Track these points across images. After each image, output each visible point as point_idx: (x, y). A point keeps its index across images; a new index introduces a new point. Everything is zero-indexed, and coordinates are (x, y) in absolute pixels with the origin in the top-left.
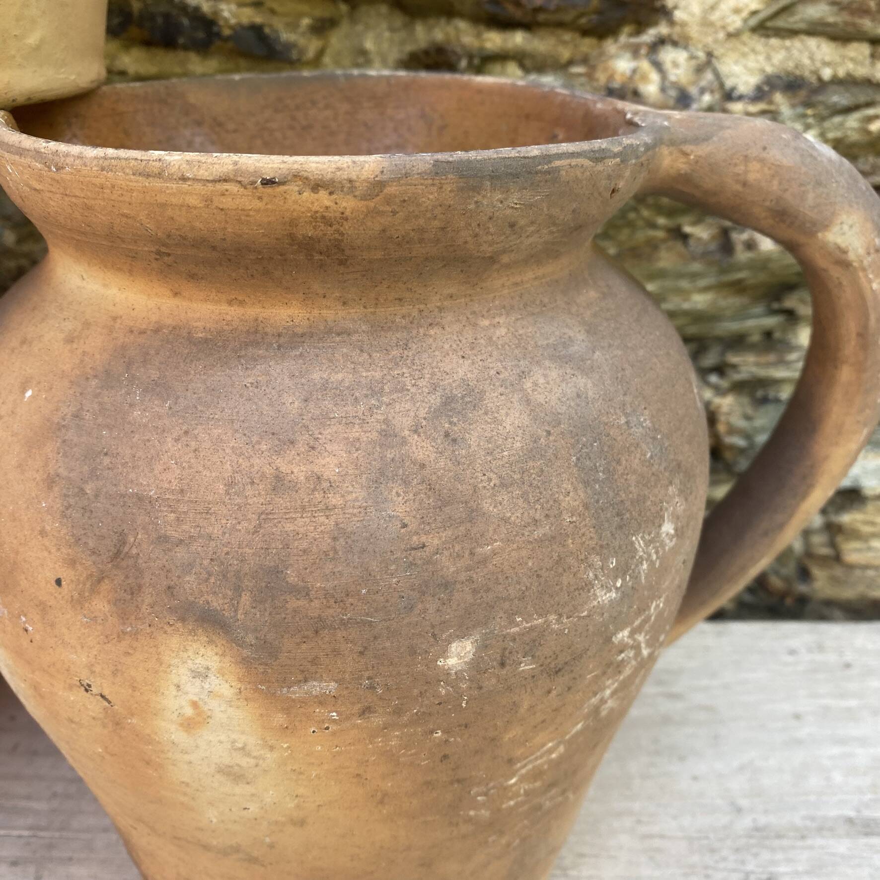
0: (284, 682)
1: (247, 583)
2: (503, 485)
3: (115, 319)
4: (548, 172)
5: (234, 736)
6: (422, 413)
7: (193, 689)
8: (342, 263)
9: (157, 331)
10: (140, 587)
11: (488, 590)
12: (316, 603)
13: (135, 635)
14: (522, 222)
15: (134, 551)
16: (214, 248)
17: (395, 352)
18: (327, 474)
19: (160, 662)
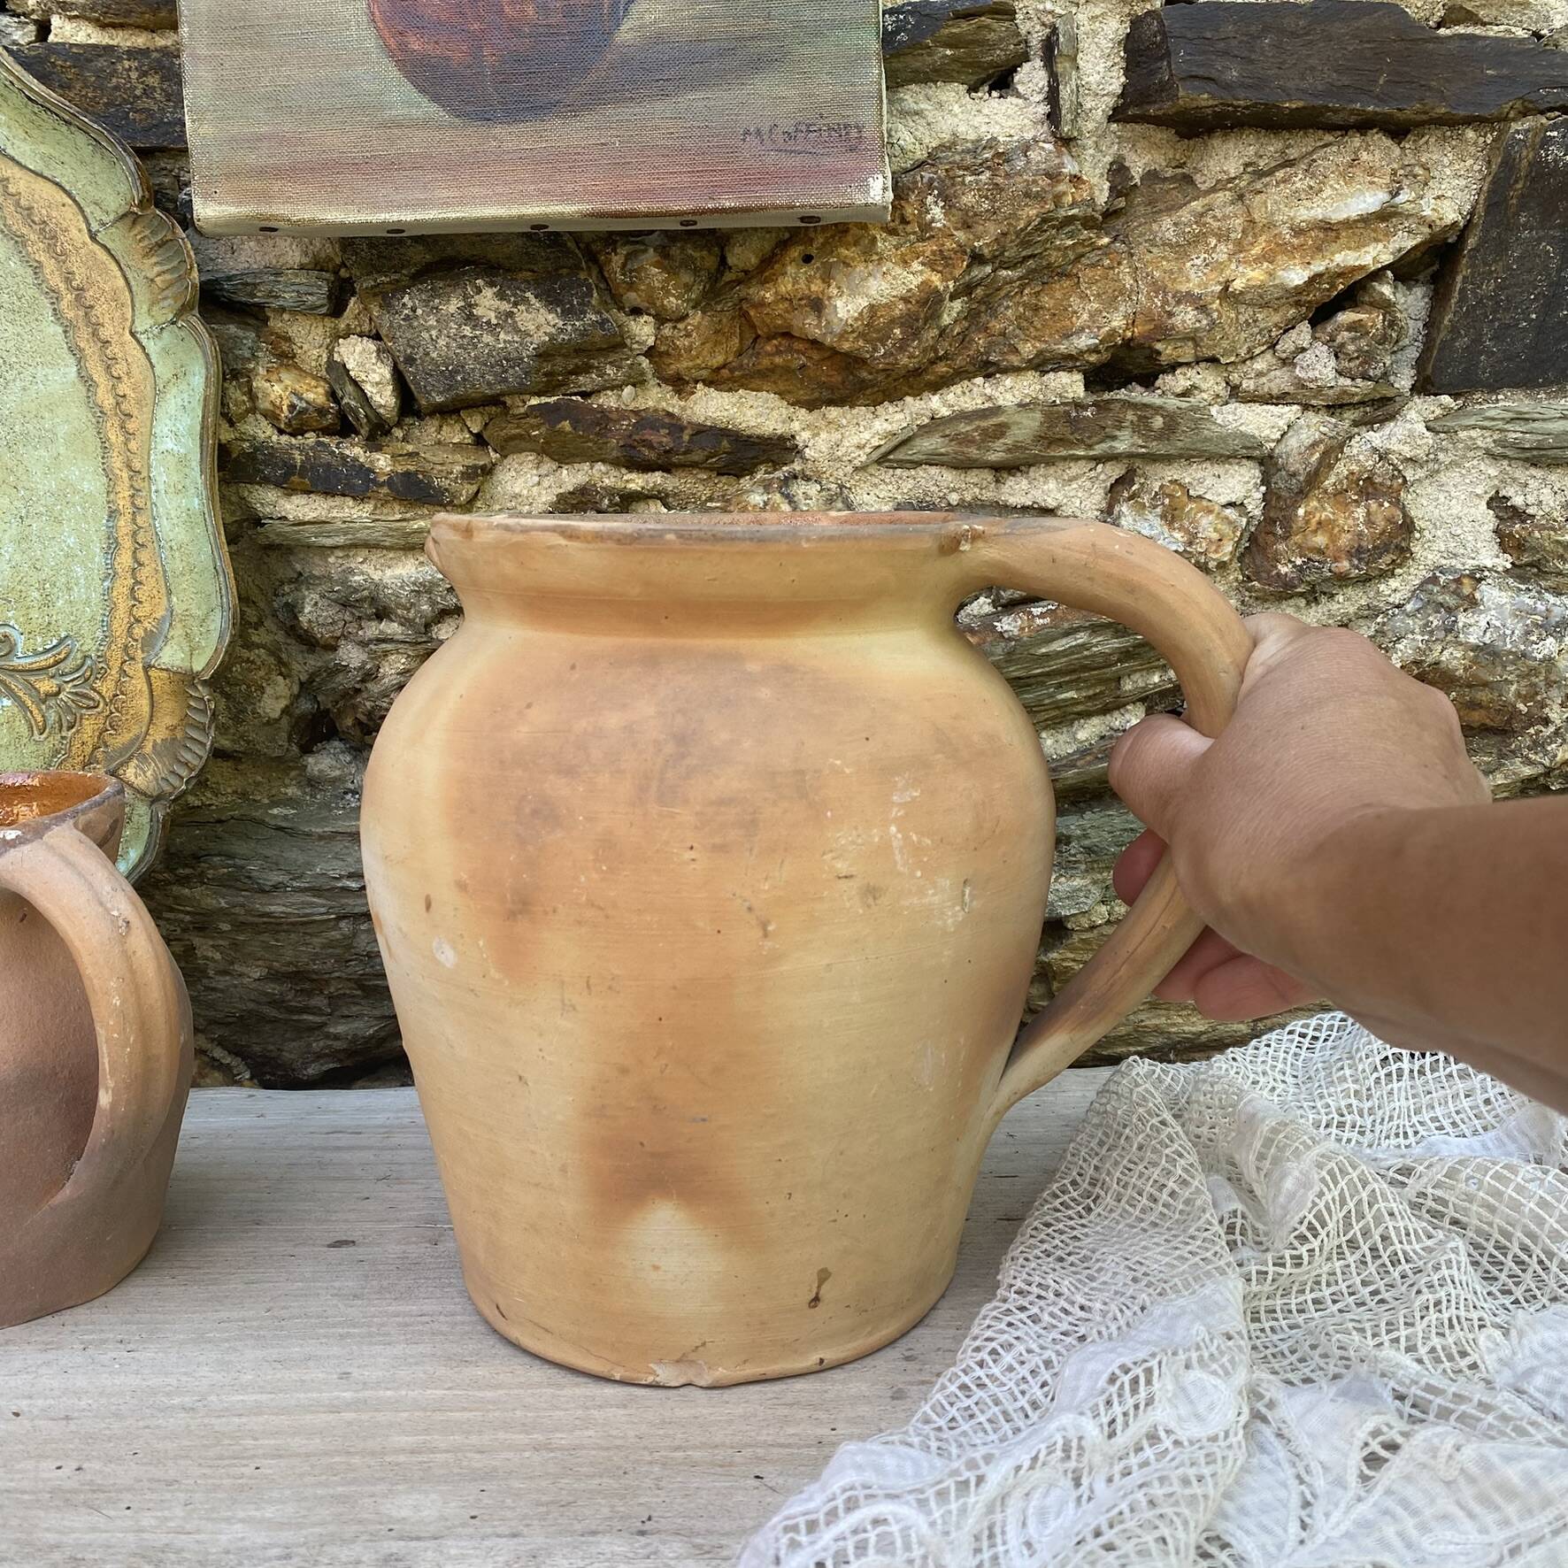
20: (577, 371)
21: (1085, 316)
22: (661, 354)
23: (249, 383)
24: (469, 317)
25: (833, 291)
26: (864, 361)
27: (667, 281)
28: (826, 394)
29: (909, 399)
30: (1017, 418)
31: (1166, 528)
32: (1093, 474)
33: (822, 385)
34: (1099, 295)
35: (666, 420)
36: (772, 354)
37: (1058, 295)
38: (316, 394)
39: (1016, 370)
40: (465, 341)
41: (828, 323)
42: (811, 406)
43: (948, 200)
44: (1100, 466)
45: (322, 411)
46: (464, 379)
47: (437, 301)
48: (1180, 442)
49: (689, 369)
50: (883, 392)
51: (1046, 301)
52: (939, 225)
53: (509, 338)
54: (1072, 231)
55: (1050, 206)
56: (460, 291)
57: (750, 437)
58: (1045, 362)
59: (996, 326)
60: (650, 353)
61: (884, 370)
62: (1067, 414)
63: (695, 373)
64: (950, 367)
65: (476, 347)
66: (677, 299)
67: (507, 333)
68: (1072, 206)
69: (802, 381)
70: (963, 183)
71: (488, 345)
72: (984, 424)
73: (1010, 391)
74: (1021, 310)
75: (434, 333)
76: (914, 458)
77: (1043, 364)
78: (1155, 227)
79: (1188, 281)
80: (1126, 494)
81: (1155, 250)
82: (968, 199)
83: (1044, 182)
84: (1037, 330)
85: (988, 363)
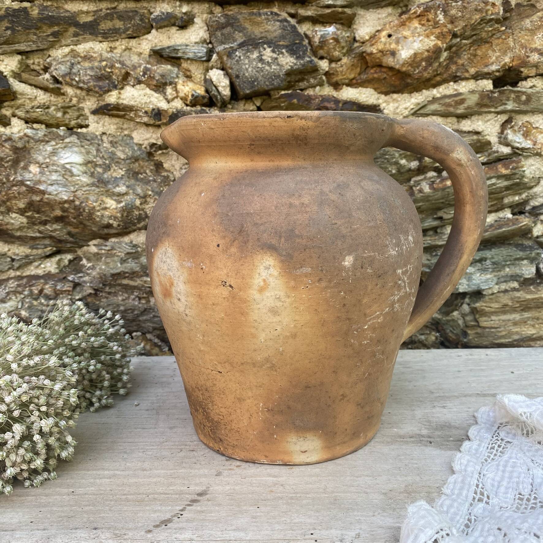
0: (295, 268)
1: (283, 235)
2: (358, 209)
3: (231, 171)
4: (364, 119)
5: (276, 293)
6: (331, 188)
7: (264, 274)
8: (306, 144)
9: (246, 172)
10: (248, 240)
11: (356, 240)
12: (304, 240)
13: (246, 257)
14: (357, 134)
15: (246, 229)
17: (321, 173)
18: (305, 203)
19: (254, 265)
20: (299, 81)
21: (494, 58)
22: (330, 74)
23: (176, 87)
24: (261, 60)
25: (400, 48)
26: (409, 75)
27: (336, 45)
28: (393, 89)
29: (424, 91)
30: (469, 96)
31: (524, 139)
32: (496, 118)
33: (392, 85)
34: (500, 50)
35: (333, 99)
36: (372, 73)
37: (484, 50)
38: (201, 91)
39: (467, 79)
40: (259, 69)
41: (398, 60)
42: (386, 94)
43: (445, 12)
44: (499, 116)
45: (203, 97)
46: (258, 84)
47: (249, 54)
48: (532, 105)
49: (341, 79)
50: (414, 88)
51: (479, 52)
52: (441, 22)
53: (275, 67)
54: (491, 25)
55: (484, 14)
56: (257, 50)
57: (363, 105)
58: (478, 76)
59: (460, 62)
60: (327, 74)
61: (417, 79)
62: (488, 95)
63: (344, 81)
64: (441, 78)
65: (262, 71)
66: (339, 52)
67: (275, 66)
68: (492, 14)
69: (384, 84)
70: (451, 6)
71: (267, 70)
72: (456, 99)
73: (464, 87)
74: (469, 56)
75: (247, 66)
76: (427, 112)
77: (477, 77)
78: (523, 23)
79: (535, 44)
80: (509, 126)
81: (522, 32)
82: (453, 12)
83: (482, 5)
84: (475, 64)
85: (456, 76)
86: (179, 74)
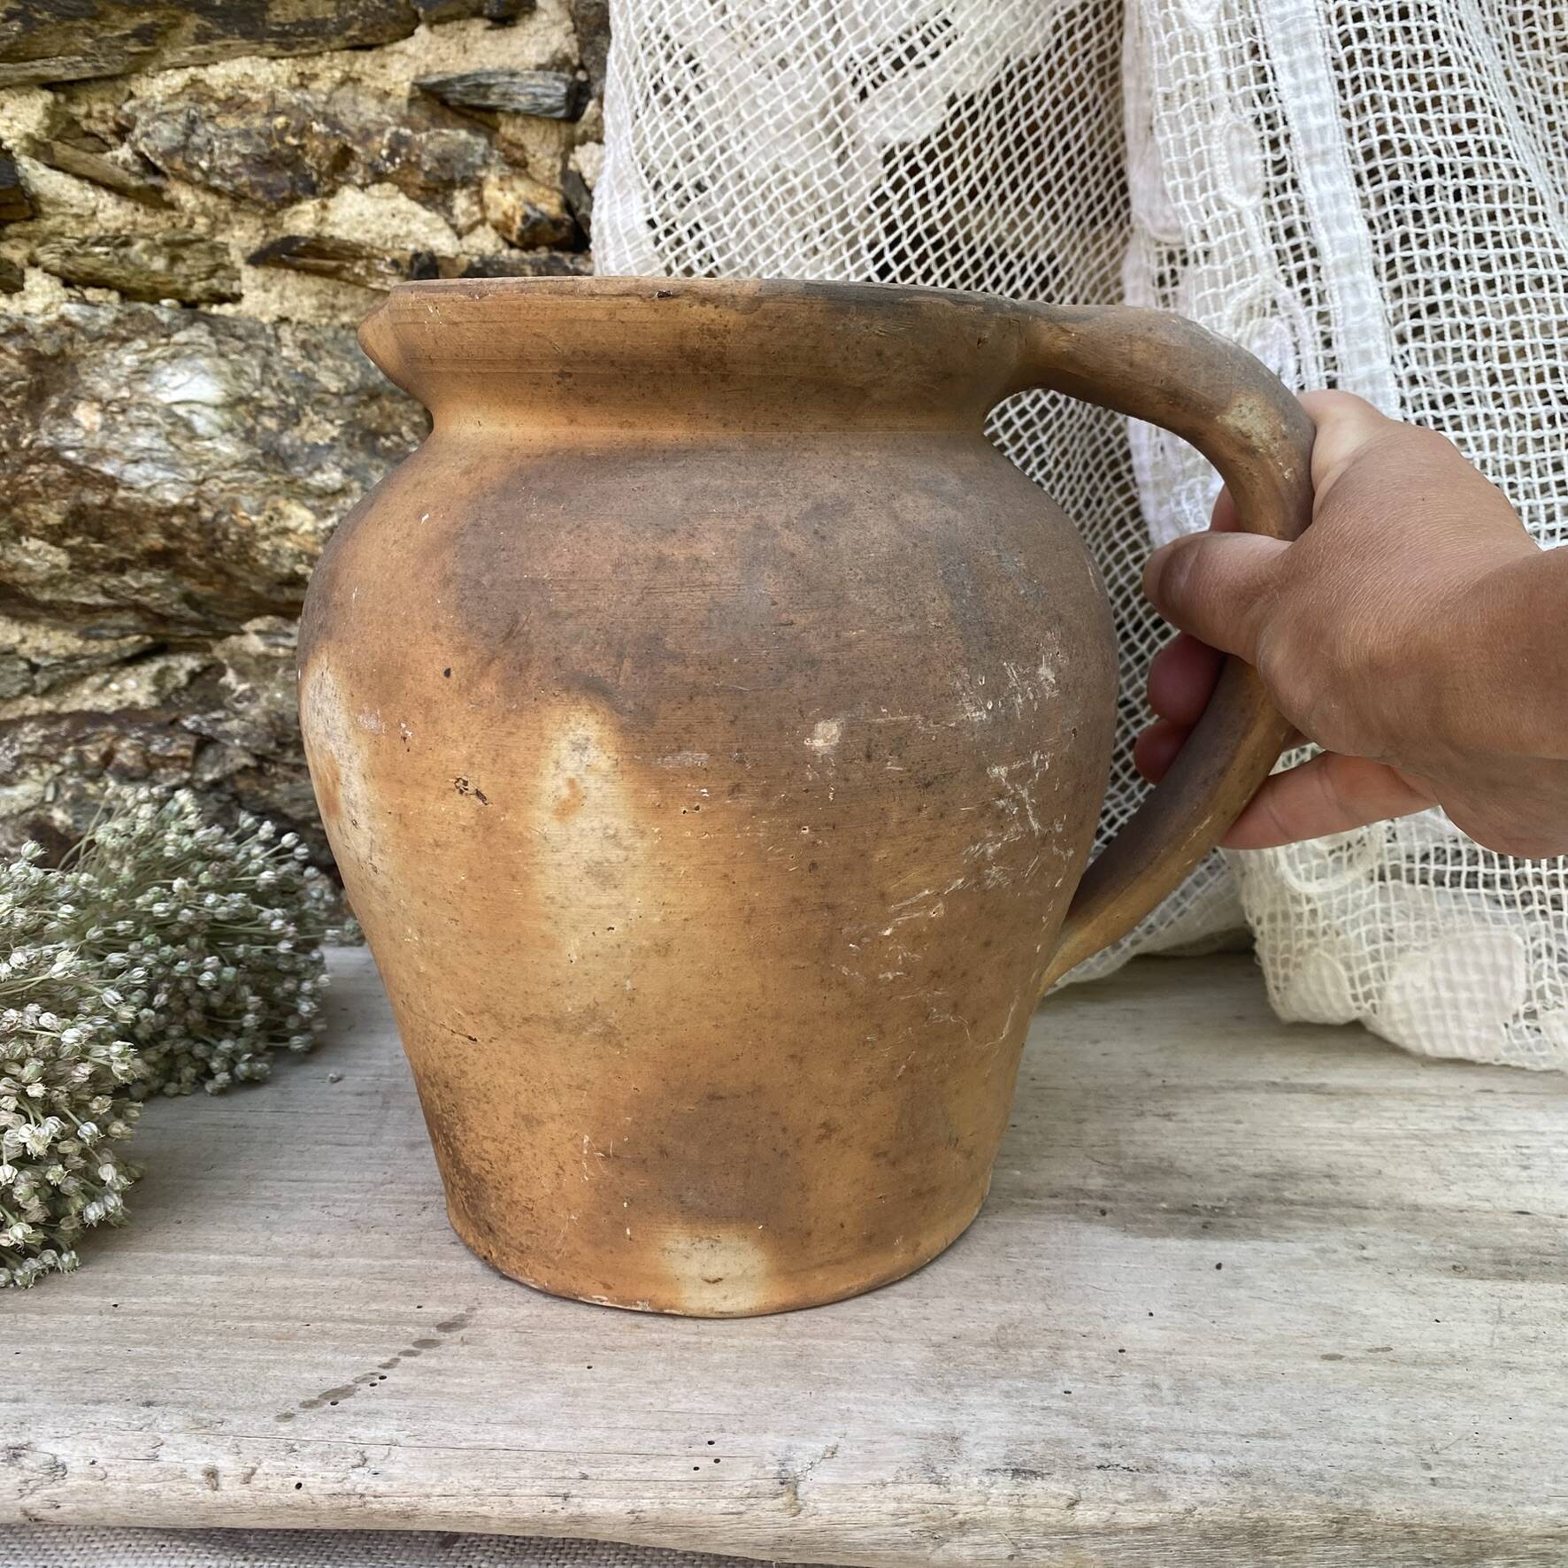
0: (660, 752)
1: (629, 649)
2: (868, 581)
3: (511, 450)
4: (907, 305)
5: (607, 820)
6: (794, 514)
7: (571, 764)
8: (724, 378)
9: (553, 454)
10: (529, 662)
11: (853, 674)
12: (691, 670)
13: (520, 712)
14: (888, 352)
15: (526, 628)
16: (612, 363)
17: (770, 468)
18: (704, 556)
19: (542, 737)
86: (491, 155)
